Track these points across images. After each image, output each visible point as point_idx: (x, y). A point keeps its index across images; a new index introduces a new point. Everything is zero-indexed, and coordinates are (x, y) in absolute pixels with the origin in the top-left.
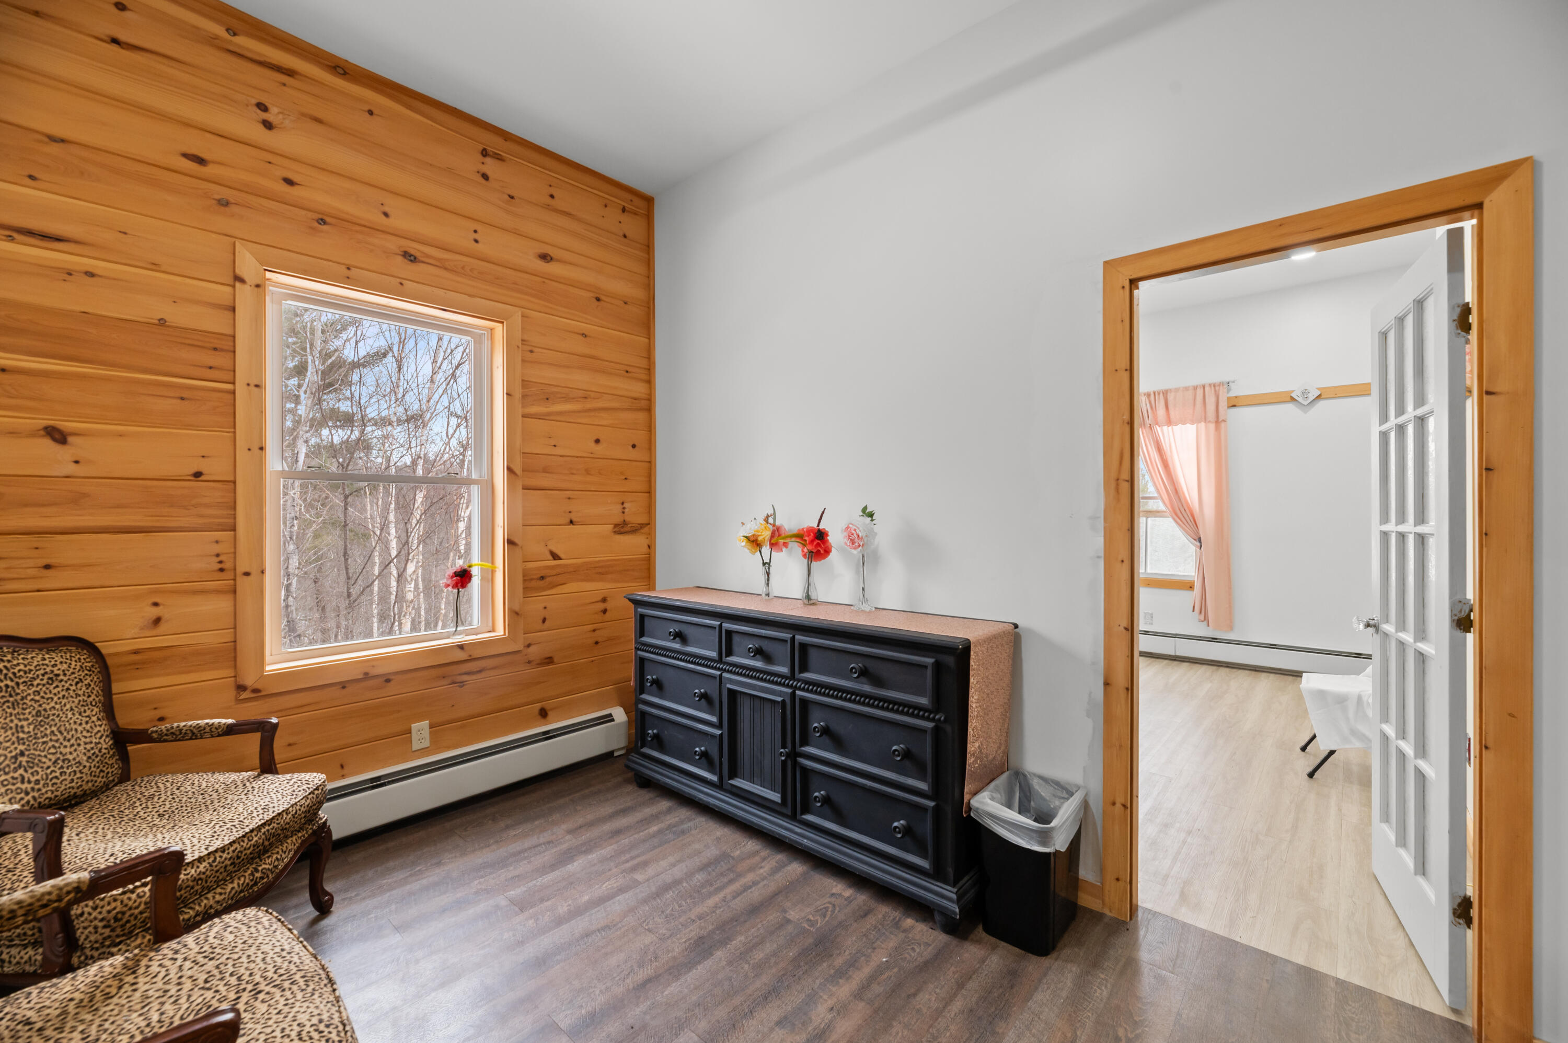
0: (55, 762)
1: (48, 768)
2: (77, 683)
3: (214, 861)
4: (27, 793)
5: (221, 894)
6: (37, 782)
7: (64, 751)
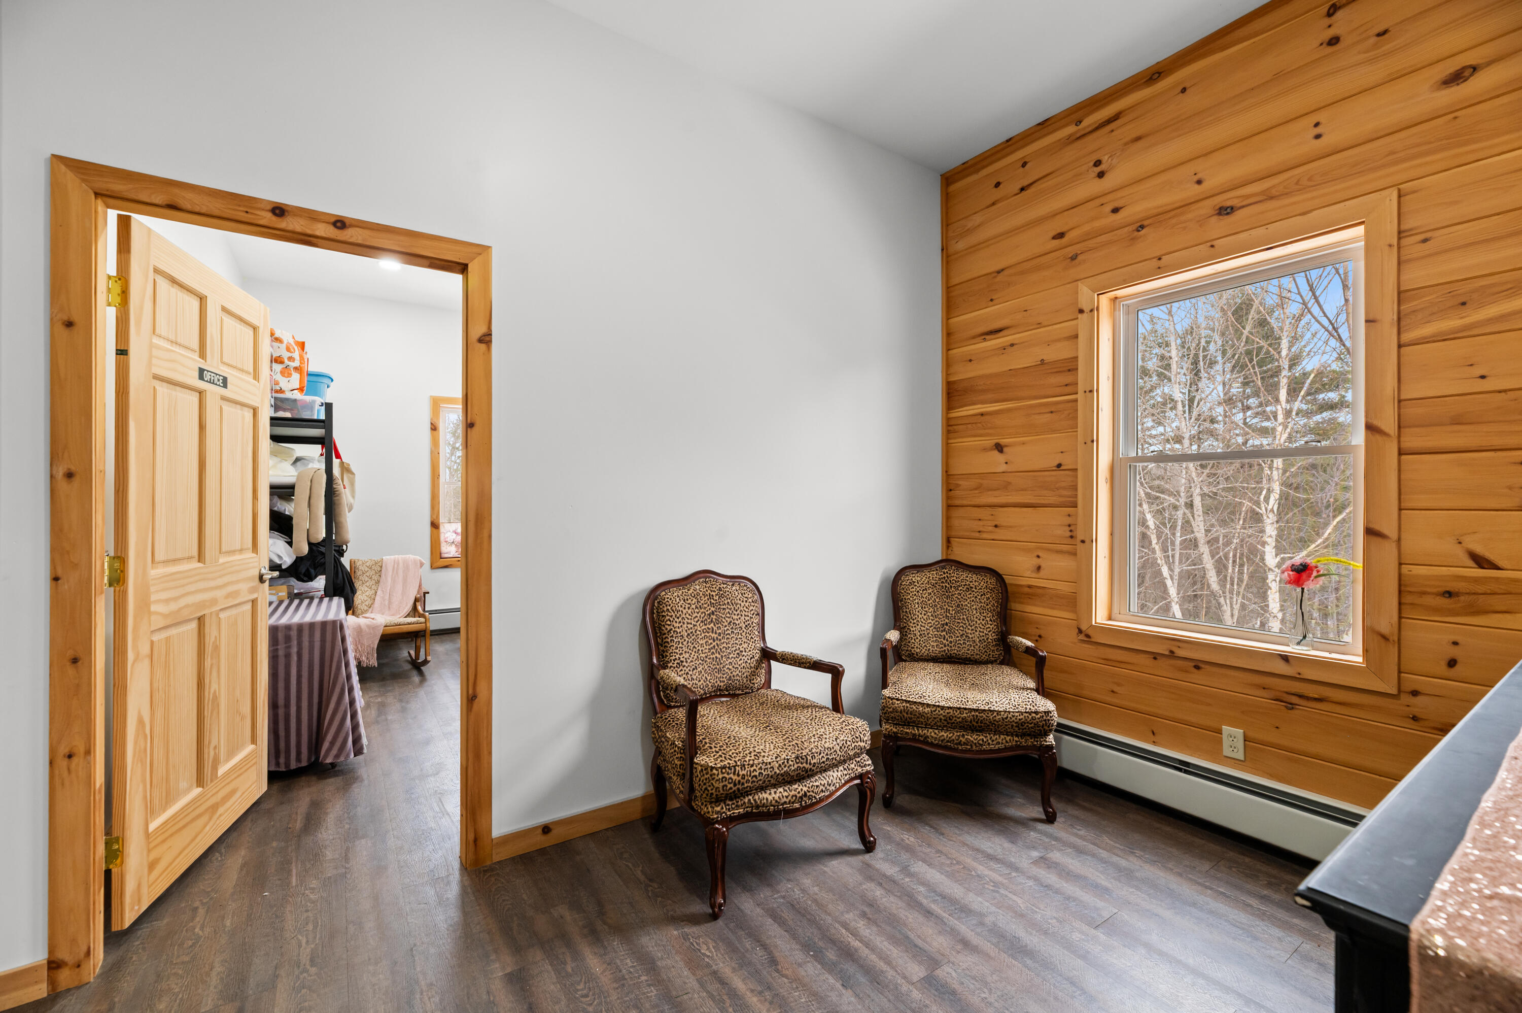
0: (962, 635)
1: (958, 637)
2: (982, 595)
3: (934, 711)
4: (945, 646)
5: (935, 733)
6: (951, 642)
7: (968, 631)
